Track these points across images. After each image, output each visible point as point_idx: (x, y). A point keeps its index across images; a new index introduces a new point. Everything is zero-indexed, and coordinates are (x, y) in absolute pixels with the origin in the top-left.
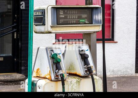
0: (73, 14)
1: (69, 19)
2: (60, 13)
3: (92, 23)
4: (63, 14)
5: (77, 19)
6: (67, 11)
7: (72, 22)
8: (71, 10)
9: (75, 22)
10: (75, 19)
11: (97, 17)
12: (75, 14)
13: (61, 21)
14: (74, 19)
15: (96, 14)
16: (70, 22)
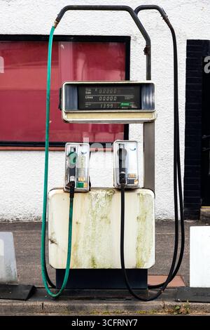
0: (109, 94)
1: (102, 101)
2: (86, 93)
3: (140, 108)
4: (91, 94)
5: (116, 101)
6: (98, 90)
7: (106, 106)
8: (105, 89)
9: (112, 105)
10: (113, 101)
11: (148, 98)
12: (113, 94)
13: (87, 104)
14: (109, 101)
15: (146, 95)
16: (103, 106)
